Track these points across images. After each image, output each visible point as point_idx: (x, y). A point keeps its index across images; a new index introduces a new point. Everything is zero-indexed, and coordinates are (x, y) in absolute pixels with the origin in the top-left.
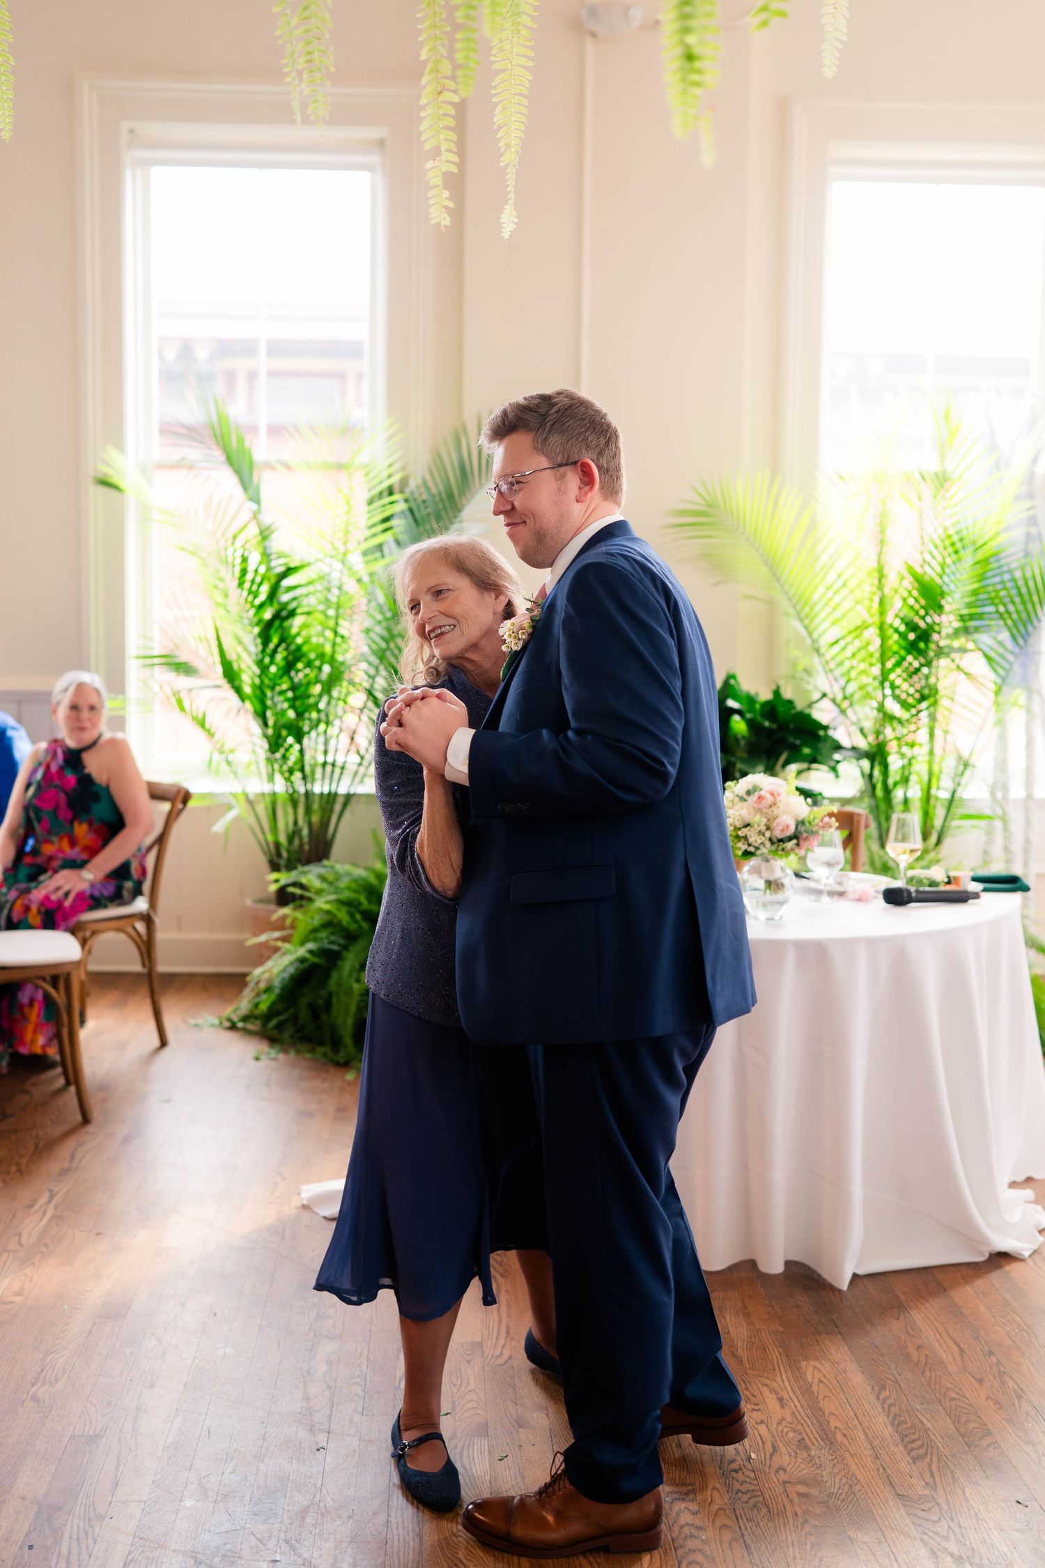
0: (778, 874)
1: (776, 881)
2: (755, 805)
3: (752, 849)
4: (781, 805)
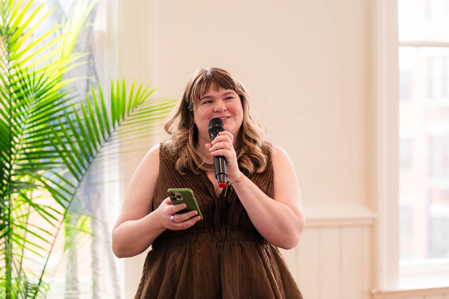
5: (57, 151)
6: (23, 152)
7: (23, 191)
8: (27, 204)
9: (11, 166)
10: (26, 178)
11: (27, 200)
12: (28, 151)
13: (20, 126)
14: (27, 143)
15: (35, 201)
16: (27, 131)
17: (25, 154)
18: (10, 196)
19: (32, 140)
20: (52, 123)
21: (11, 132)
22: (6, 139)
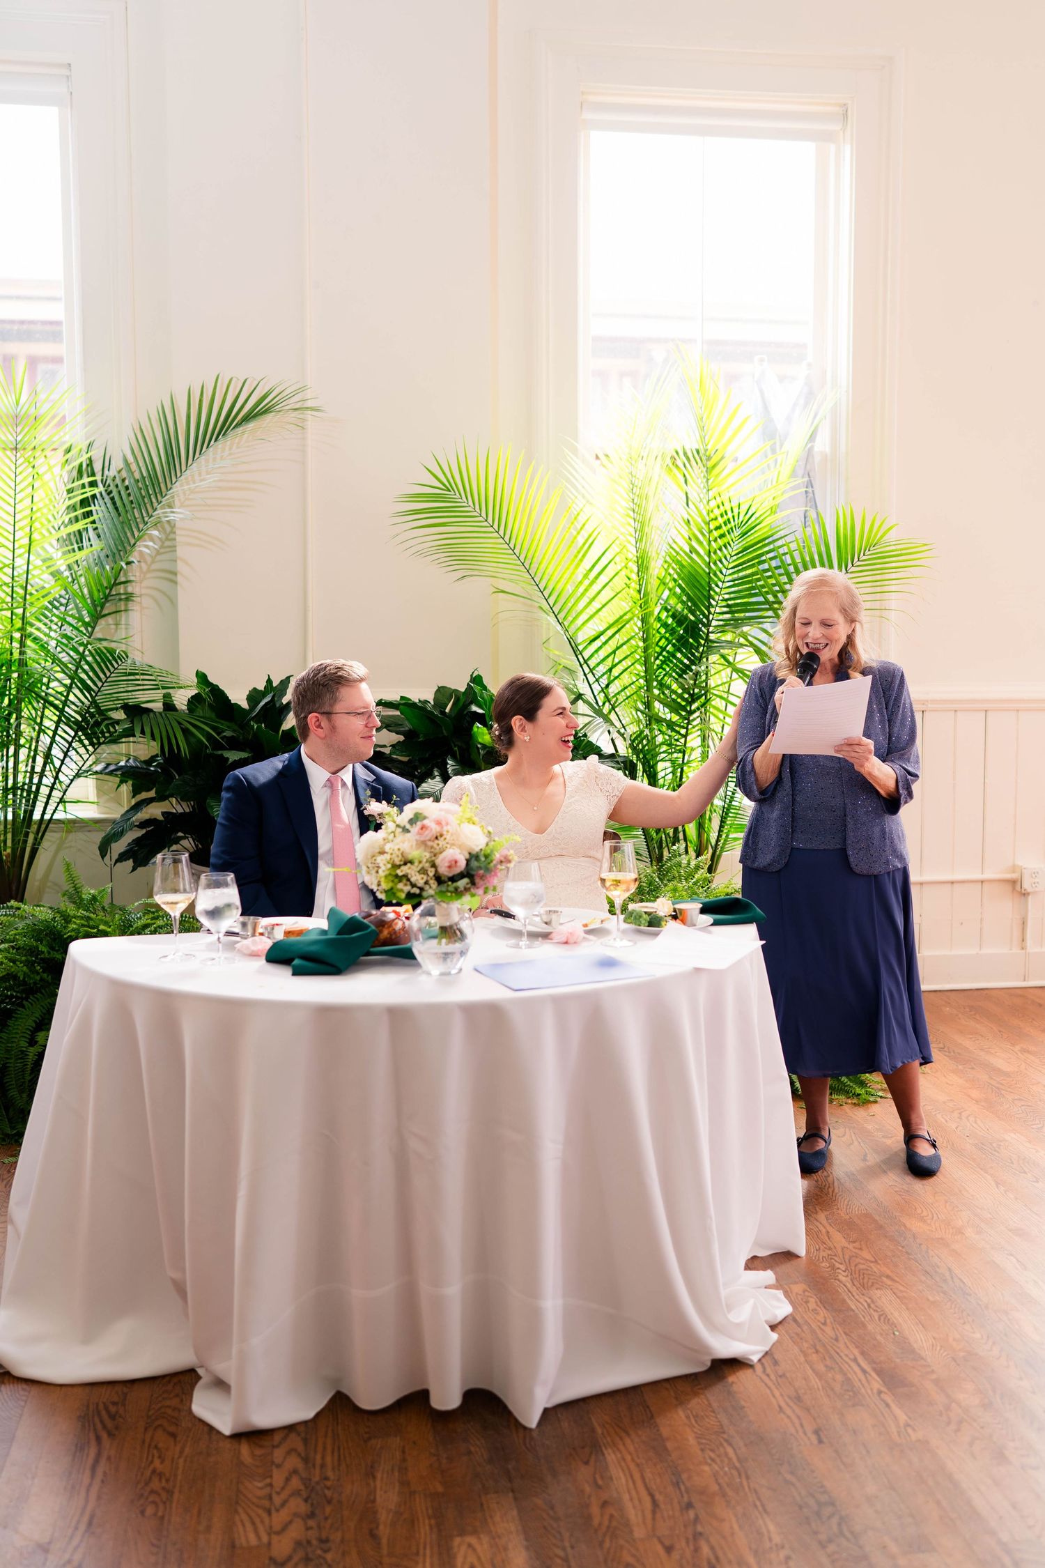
0: (455, 918)
1: (451, 927)
2: (417, 837)
3: (417, 891)
4: (448, 837)
5: (767, 602)
6: (724, 603)
7: (724, 652)
8: (729, 670)
9: (710, 622)
10: (728, 637)
11: (730, 663)
12: (730, 602)
13: (721, 573)
14: (728, 594)
15: (739, 666)
16: (730, 578)
17: (728, 606)
18: (708, 660)
19: (734, 589)
20: (761, 567)
21: (710, 578)
22: (704, 588)
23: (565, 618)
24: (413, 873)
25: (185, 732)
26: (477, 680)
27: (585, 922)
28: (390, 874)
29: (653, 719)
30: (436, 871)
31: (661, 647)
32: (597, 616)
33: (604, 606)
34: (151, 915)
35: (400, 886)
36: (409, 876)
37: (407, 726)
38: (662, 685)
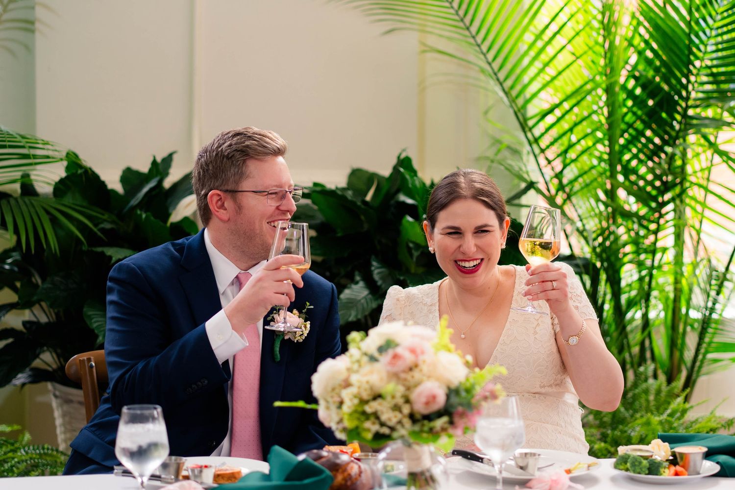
0: (425, 462)
1: (422, 473)
2: (389, 368)
3: (385, 431)
4: (425, 368)
6: (708, 71)
7: (705, 130)
8: (709, 152)
9: (688, 93)
10: (710, 113)
11: (711, 145)
12: (715, 70)
13: (704, 33)
14: (712, 60)
15: (722, 147)
16: (714, 41)
17: (712, 74)
18: (685, 140)
19: (720, 54)
21: (691, 41)
22: (683, 53)
23: (512, 87)
24: (384, 410)
25: (54, 220)
26: (404, 163)
27: (567, 468)
28: (355, 411)
29: (618, 213)
30: (412, 409)
31: (627, 124)
32: (551, 85)
33: (560, 73)
34: (10, 447)
35: (368, 424)
36: (379, 413)
37: (320, 218)
38: (627, 171)
